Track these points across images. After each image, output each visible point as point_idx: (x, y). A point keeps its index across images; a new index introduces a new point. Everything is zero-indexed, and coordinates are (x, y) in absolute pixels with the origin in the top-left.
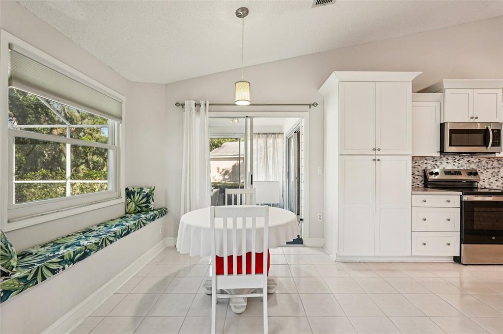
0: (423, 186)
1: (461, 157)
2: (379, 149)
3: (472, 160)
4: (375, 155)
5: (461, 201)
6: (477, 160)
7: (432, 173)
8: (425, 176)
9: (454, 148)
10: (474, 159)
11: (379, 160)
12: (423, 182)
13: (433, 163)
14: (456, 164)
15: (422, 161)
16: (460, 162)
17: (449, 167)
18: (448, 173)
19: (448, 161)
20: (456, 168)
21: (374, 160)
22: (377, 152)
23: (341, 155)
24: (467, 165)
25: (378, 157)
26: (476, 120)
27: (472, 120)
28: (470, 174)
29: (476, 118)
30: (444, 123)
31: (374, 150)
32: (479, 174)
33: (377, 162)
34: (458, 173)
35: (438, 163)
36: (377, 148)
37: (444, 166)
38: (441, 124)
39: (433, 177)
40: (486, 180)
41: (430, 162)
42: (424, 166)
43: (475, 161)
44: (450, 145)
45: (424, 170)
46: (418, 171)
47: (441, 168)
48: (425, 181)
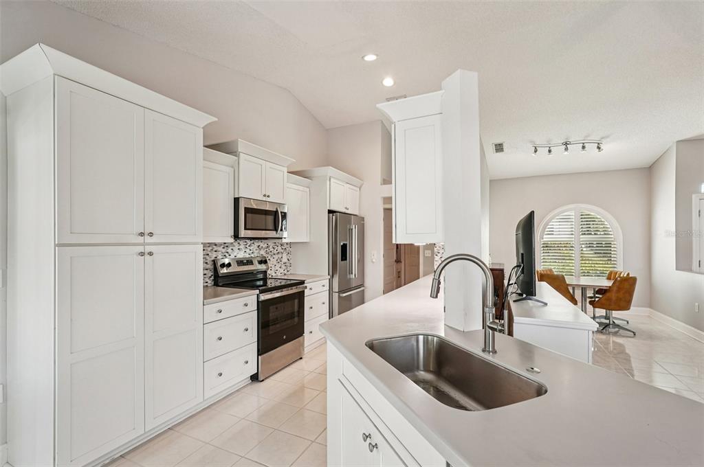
0: (213, 283)
1: (252, 242)
2: (151, 234)
3: (262, 244)
4: (144, 244)
5: (258, 301)
6: (266, 245)
7: (223, 265)
8: (215, 270)
9: (249, 231)
10: (263, 244)
11: (151, 254)
12: (212, 278)
13: (224, 251)
14: (248, 251)
15: (211, 248)
16: (251, 248)
17: (241, 255)
18: (240, 262)
19: (241, 247)
20: (248, 256)
21: (142, 254)
22: (148, 239)
23: (60, 245)
24: (257, 251)
25: (148, 249)
26: (268, 199)
27: (264, 199)
28: (260, 262)
29: (268, 196)
30: (238, 198)
31: (142, 234)
32: (268, 261)
33: (147, 257)
34: (250, 262)
35: (229, 250)
36: (146, 233)
37: (235, 254)
38: (235, 198)
39: (225, 270)
40: (273, 269)
41: (220, 249)
42: (213, 255)
43: (264, 246)
44: (246, 229)
45: (214, 261)
46: (207, 263)
47: (232, 256)
48: (215, 277)
